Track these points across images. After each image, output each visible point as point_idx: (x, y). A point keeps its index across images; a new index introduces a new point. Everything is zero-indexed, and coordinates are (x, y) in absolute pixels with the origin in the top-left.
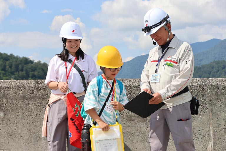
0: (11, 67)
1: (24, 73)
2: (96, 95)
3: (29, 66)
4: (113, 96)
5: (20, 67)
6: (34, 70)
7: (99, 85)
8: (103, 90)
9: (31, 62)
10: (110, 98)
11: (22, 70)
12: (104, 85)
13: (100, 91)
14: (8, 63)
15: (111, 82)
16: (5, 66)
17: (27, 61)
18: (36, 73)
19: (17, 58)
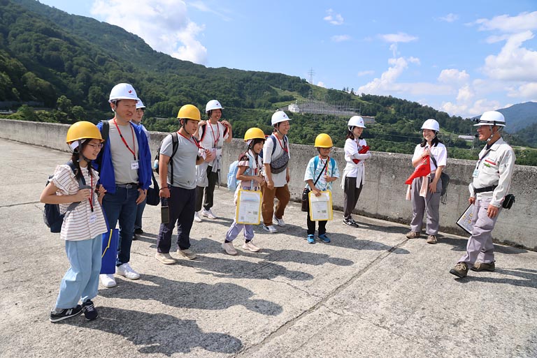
0: (404, 109)
1: (413, 114)
2: (313, 170)
3: (418, 109)
4: (326, 171)
5: (411, 109)
6: (421, 112)
7: (316, 163)
8: (318, 166)
9: (420, 106)
10: (324, 172)
11: (412, 112)
12: (319, 163)
13: (316, 167)
14: (402, 106)
15: (325, 160)
16: (399, 109)
17: (416, 105)
18: (423, 115)
19: (409, 103)
